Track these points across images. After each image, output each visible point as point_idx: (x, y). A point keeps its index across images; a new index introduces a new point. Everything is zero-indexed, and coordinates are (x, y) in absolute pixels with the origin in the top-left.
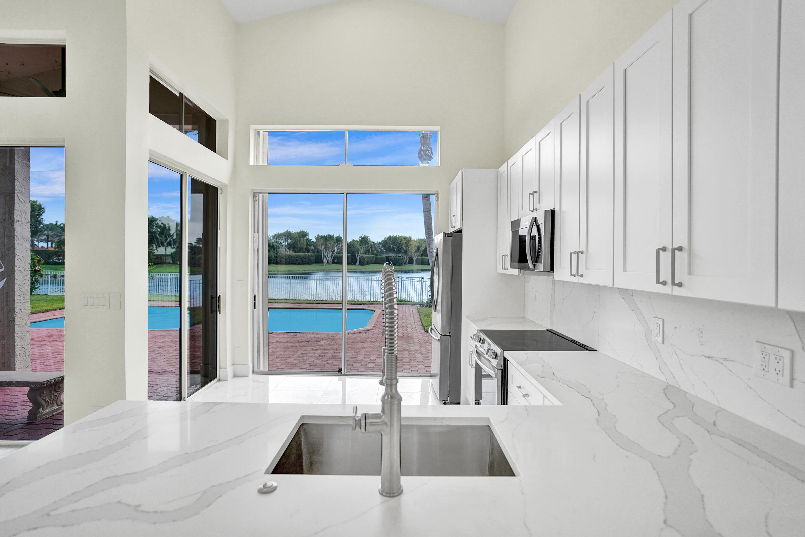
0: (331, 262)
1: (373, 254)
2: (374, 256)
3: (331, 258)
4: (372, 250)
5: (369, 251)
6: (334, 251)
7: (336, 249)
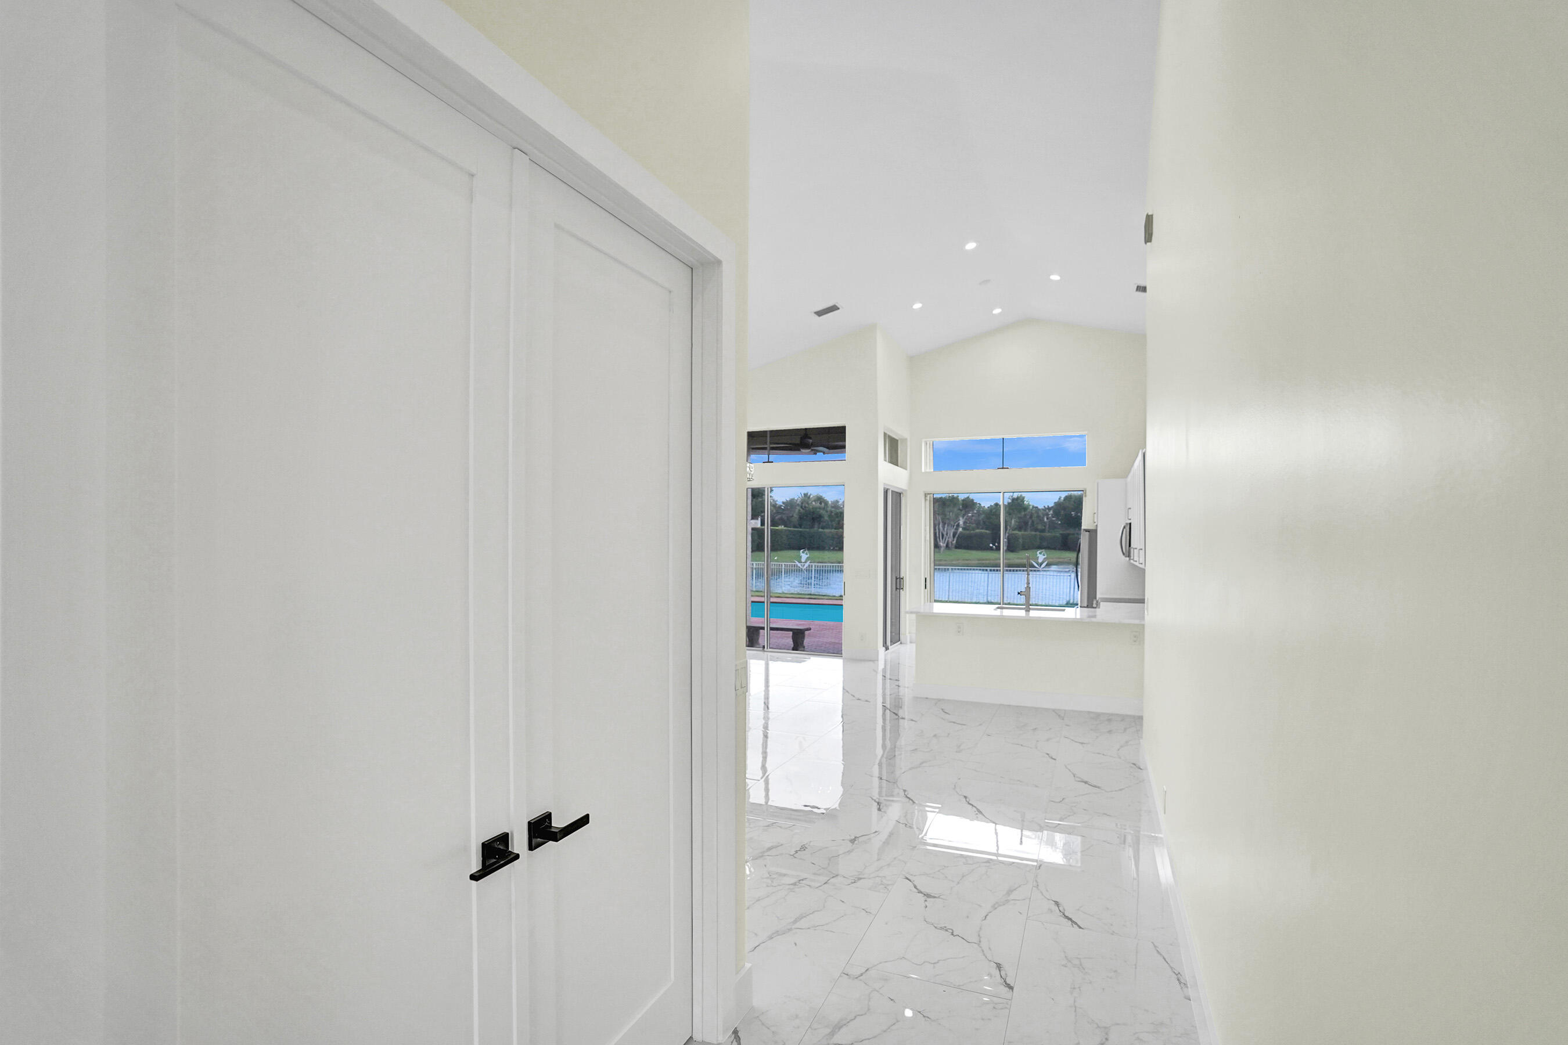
0: (953, 546)
1: (1036, 530)
2: (1038, 533)
3: (954, 536)
4: (1033, 522)
5: (1026, 523)
6: (958, 525)
7: (961, 523)
